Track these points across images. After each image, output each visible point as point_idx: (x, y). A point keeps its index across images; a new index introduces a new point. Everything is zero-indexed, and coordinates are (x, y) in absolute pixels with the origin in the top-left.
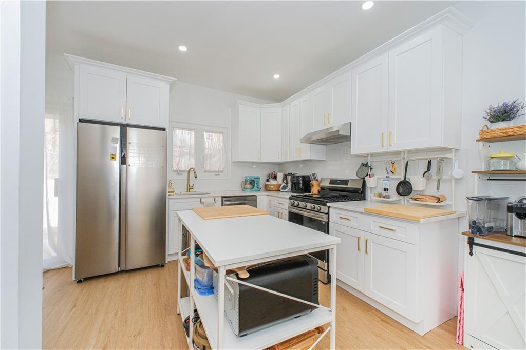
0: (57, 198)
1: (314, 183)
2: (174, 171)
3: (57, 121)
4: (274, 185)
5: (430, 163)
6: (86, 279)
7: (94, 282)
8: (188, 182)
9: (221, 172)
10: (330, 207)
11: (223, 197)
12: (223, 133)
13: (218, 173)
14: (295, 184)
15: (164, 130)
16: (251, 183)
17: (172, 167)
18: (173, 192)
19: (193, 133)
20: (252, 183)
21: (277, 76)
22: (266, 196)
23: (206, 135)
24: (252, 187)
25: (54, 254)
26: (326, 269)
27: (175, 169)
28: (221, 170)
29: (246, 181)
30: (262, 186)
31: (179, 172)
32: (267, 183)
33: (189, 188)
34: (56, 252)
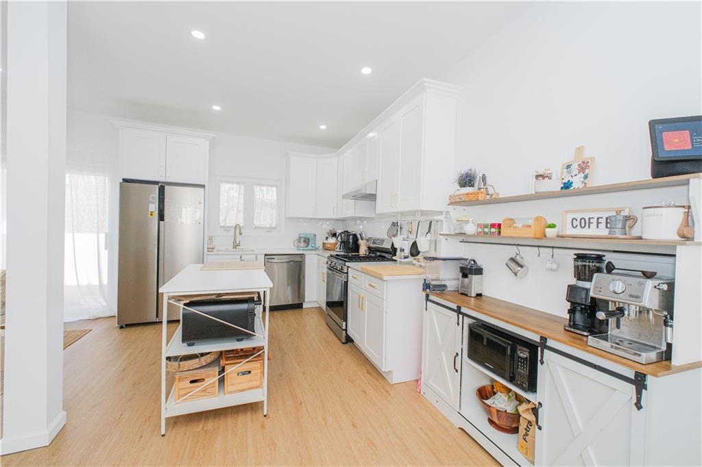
0: (107, 251)
1: (360, 242)
2: (221, 227)
3: (107, 178)
4: (331, 244)
5: (431, 222)
6: (127, 326)
7: (133, 329)
8: (235, 239)
9: (274, 228)
10: (349, 267)
11: (266, 255)
12: (276, 186)
13: (271, 229)
14: (344, 242)
15: (203, 186)
16: (305, 241)
17: (219, 223)
18: (213, 249)
19: (242, 187)
20: (307, 241)
21: (323, 127)
22: (316, 256)
23: (257, 189)
24: (306, 245)
25: (105, 304)
26: (344, 328)
27: (222, 225)
28: (274, 226)
29: (300, 238)
30: (319, 244)
31: (226, 228)
32: (326, 242)
33: (236, 245)
34: (106, 302)
